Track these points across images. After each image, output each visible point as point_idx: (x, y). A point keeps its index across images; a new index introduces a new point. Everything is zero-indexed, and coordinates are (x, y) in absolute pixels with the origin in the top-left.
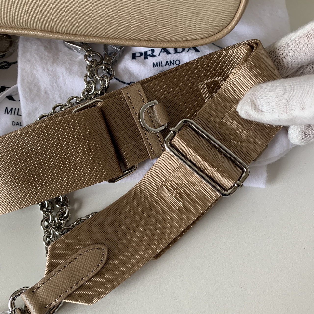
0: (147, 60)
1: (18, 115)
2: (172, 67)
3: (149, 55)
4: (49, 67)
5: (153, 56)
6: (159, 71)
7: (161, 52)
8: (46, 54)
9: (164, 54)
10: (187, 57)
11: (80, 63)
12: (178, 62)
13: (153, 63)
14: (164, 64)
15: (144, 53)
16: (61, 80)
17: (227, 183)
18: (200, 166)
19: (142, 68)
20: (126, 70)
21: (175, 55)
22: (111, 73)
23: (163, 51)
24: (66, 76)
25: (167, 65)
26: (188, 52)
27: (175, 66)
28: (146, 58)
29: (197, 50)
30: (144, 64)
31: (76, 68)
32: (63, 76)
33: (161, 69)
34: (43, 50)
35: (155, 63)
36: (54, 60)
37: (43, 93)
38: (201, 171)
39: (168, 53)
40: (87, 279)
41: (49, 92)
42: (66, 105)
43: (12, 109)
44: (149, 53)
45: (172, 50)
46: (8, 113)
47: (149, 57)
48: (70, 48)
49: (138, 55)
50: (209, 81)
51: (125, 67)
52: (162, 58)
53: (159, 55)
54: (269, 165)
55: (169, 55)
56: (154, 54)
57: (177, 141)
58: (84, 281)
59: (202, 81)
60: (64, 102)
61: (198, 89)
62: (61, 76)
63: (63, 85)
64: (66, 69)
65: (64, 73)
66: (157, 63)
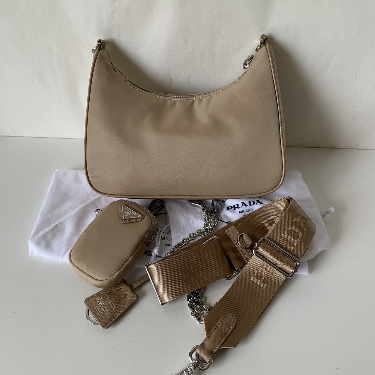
0: (235, 210)
1: (168, 240)
2: (249, 212)
3: (236, 208)
4: (185, 215)
5: (238, 208)
6: (242, 215)
7: (242, 205)
8: (182, 209)
9: (244, 206)
10: (257, 207)
11: (200, 213)
12: (252, 210)
13: (239, 211)
14: (245, 211)
15: (233, 207)
16: (191, 221)
17: (290, 270)
18: (274, 263)
19: (234, 214)
20: (225, 216)
21: (250, 206)
22: (218, 218)
23: (243, 205)
24: (194, 219)
25: (247, 212)
26: (256, 204)
27: (251, 212)
28: (235, 209)
29: (261, 203)
30: (234, 212)
31: (198, 216)
32: (192, 220)
34: (180, 207)
35: (240, 211)
36: (186, 211)
37: (182, 228)
38: (275, 265)
39: (246, 206)
40: (229, 333)
41: (185, 228)
42: (196, 234)
43: (164, 237)
44: (236, 206)
45: (248, 204)
46: (163, 240)
48: (193, 206)
49: (230, 208)
50: (268, 219)
51: (224, 214)
52: (244, 208)
53: (242, 207)
54: (308, 261)
55: (247, 207)
56: (239, 207)
57: (260, 250)
58: (228, 334)
59: (264, 220)
60: (195, 232)
61: (264, 224)
62: (191, 219)
63: (192, 224)
64: (194, 216)
65: (193, 218)
66: (241, 211)
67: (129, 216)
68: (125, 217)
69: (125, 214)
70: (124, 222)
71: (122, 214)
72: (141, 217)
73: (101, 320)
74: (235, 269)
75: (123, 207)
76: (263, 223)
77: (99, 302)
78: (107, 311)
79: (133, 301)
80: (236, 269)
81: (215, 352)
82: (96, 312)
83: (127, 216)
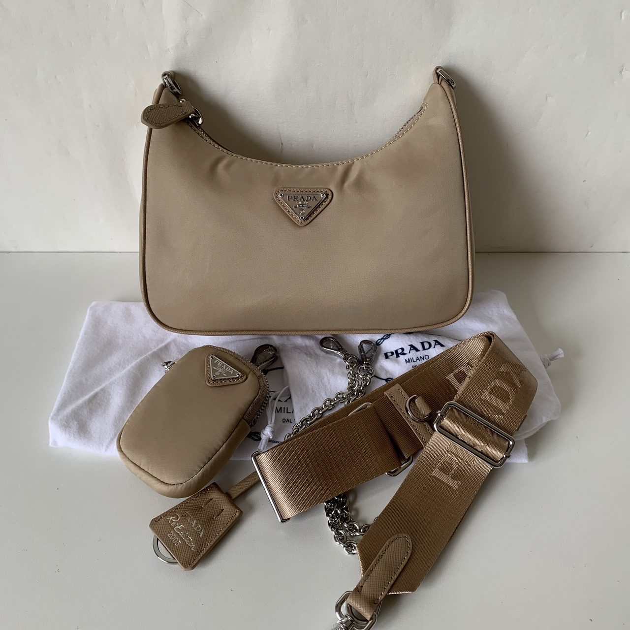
0: (399, 358)
1: (287, 412)
2: (423, 361)
3: (400, 354)
4: (314, 369)
5: (404, 354)
6: (411, 366)
7: (410, 350)
8: (309, 359)
9: (413, 352)
10: (435, 352)
11: (340, 364)
12: (427, 357)
14: (415, 360)
16: (325, 379)
17: (498, 454)
18: (470, 443)
19: (396, 365)
20: (383, 368)
21: (424, 351)
22: (371, 372)
23: (412, 349)
24: (330, 376)
25: (418, 361)
26: (434, 347)
27: (425, 360)
28: (398, 356)
29: (442, 345)
30: (397, 362)
31: (337, 370)
32: (327, 377)
33: (413, 364)
34: (305, 356)
35: (407, 360)
36: (317, 363)
37: (311, 392)
38: (472, 448)
39: (417, 350)
40: (402, 566)
41: (316, 390)
42: (335, 400)
43: (281, 408)
44: (400, 351)
45: (420, 347)
46: (278, 412)
47: (400, 355)
48: (327, 352)
49: (389, 354)
50: (456, 372)
51: (381, 366)
52: (413, 355)
53: (409, 353)
54: (526, 439)
55: (418, 352)
56: (405, 352)
57: (446, 422)
58: (401, 569)
59: (449, 373)
60: (333, 397)
61: (448, 380)
62: (325, 376)
63: (327, 384)
64: (329, 370)
65: (328, 373)
66: (409, 359)
67: (221, 374)
68: (214, 377)
69: (215, 371)
70: (213, 385)
71: (210, 371)
72: (242, 376)
73: (180, 555)
74: (404, 457)
75: (211, 359)
76: (447, 377)
77: (176, 525)
78: (189, 539)
79: (234, 519)
80: (407, 458)
81: (379, 601)
82: (172, 541)
83: (217, 373)
